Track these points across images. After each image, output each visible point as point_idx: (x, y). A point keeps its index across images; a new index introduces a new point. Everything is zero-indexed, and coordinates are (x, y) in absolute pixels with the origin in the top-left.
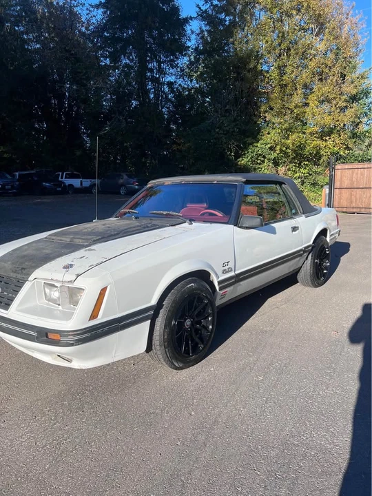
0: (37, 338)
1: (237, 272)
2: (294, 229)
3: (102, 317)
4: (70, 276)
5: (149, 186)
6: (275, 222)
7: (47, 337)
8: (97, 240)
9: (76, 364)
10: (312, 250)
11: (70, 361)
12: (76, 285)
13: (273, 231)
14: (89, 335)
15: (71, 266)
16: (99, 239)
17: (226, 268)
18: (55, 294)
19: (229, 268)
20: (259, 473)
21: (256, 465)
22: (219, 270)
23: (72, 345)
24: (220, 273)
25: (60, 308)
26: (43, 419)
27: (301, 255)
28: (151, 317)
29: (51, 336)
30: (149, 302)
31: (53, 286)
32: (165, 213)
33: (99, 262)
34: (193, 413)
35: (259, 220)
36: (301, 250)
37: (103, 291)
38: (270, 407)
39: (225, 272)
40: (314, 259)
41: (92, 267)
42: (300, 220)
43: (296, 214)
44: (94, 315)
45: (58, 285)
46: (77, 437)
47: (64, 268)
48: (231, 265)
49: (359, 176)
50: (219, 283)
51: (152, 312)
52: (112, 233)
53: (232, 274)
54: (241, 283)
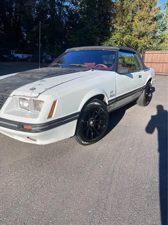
0: (18, 128)
1: (116, 97)
2: (140, 77)
3: (54, 117)
4: (35, 94)
5: (66, 52)
6: (132, 72)
7: (23, 127)
8: (45, 76)
9: (39, 142)
10: (145, 88)
11: (35, 140)
12: (39, 99)
13: (132, 77)
14: (47, 126)
15: (35, 89)
16: (47, 76)
17: (112, 94)
18: (26, 104)
19: (113, 94)
20: (143, 197)
21: (140, 193)
22: (109, 95)
23: (39, 132)
24: (109, 96)
25: (29, 112)
26: (22, 171)
27: (141, 90)
28: (78, 118)
29: (25, 127)
30: (77, 110)
31: (25, 99)
32: (78, 65)
33: (50, 87)
34: (101, 167)
35: (128, 70)
36: (142, 88)
37: (55, 102)
38: (139, 163)
39: (111, 96)
40: (146, 92)
41: (46, 90)
42: (142, 73)
43: (140, 69)
44: (50, 116)
45: (28, 99)
46: (43, 180)
47: (30, 89)
48: (114, 93)
49: (156, 57)
50: (109, 102)
51: (78, 115)
52: (54, 73)
53: (114, 97)
54: (117, 102)
